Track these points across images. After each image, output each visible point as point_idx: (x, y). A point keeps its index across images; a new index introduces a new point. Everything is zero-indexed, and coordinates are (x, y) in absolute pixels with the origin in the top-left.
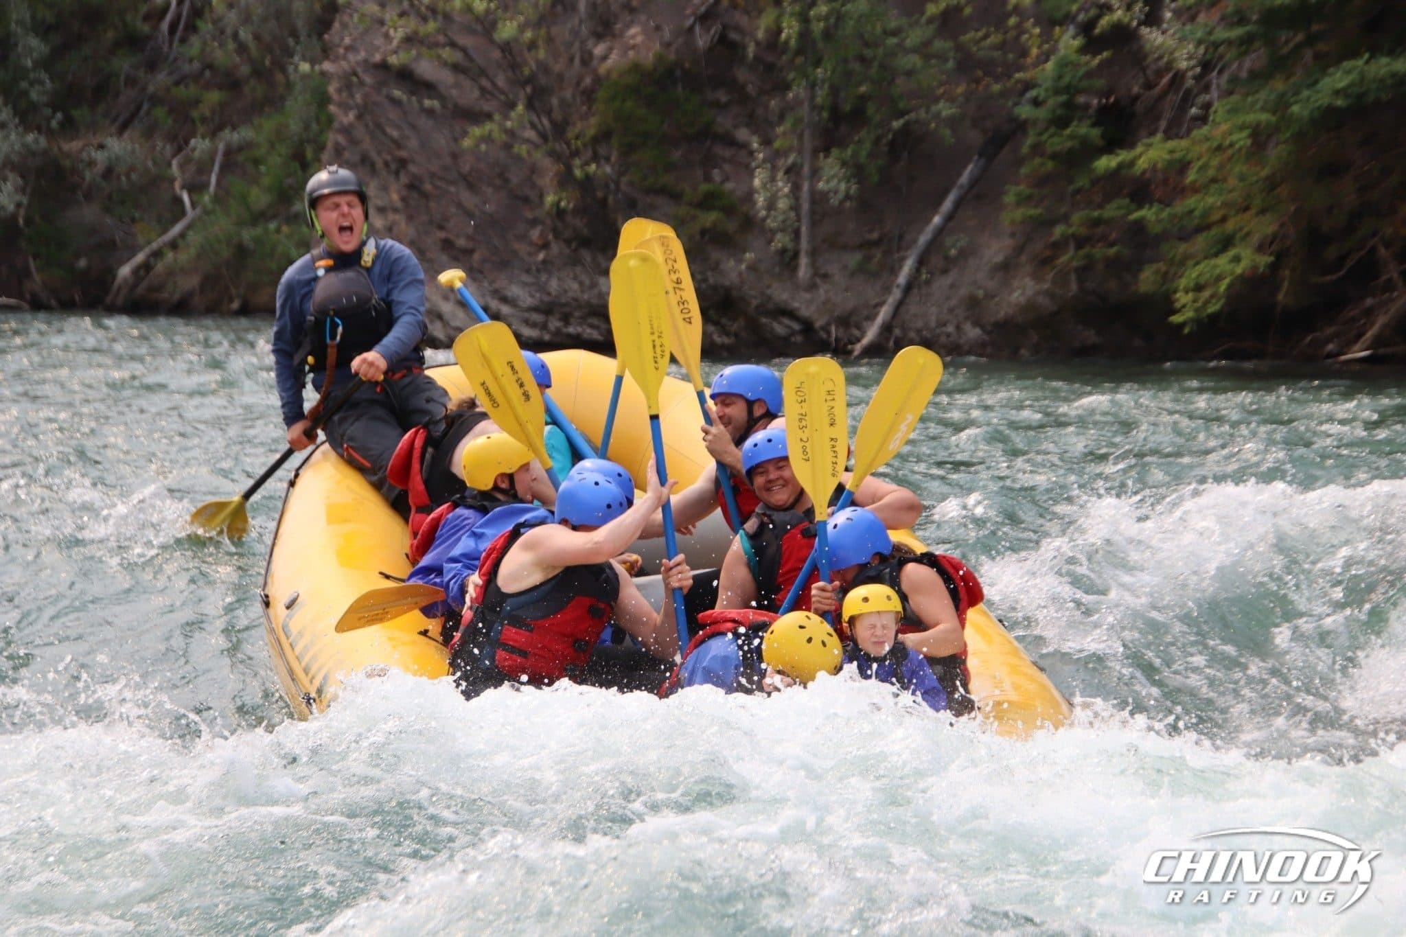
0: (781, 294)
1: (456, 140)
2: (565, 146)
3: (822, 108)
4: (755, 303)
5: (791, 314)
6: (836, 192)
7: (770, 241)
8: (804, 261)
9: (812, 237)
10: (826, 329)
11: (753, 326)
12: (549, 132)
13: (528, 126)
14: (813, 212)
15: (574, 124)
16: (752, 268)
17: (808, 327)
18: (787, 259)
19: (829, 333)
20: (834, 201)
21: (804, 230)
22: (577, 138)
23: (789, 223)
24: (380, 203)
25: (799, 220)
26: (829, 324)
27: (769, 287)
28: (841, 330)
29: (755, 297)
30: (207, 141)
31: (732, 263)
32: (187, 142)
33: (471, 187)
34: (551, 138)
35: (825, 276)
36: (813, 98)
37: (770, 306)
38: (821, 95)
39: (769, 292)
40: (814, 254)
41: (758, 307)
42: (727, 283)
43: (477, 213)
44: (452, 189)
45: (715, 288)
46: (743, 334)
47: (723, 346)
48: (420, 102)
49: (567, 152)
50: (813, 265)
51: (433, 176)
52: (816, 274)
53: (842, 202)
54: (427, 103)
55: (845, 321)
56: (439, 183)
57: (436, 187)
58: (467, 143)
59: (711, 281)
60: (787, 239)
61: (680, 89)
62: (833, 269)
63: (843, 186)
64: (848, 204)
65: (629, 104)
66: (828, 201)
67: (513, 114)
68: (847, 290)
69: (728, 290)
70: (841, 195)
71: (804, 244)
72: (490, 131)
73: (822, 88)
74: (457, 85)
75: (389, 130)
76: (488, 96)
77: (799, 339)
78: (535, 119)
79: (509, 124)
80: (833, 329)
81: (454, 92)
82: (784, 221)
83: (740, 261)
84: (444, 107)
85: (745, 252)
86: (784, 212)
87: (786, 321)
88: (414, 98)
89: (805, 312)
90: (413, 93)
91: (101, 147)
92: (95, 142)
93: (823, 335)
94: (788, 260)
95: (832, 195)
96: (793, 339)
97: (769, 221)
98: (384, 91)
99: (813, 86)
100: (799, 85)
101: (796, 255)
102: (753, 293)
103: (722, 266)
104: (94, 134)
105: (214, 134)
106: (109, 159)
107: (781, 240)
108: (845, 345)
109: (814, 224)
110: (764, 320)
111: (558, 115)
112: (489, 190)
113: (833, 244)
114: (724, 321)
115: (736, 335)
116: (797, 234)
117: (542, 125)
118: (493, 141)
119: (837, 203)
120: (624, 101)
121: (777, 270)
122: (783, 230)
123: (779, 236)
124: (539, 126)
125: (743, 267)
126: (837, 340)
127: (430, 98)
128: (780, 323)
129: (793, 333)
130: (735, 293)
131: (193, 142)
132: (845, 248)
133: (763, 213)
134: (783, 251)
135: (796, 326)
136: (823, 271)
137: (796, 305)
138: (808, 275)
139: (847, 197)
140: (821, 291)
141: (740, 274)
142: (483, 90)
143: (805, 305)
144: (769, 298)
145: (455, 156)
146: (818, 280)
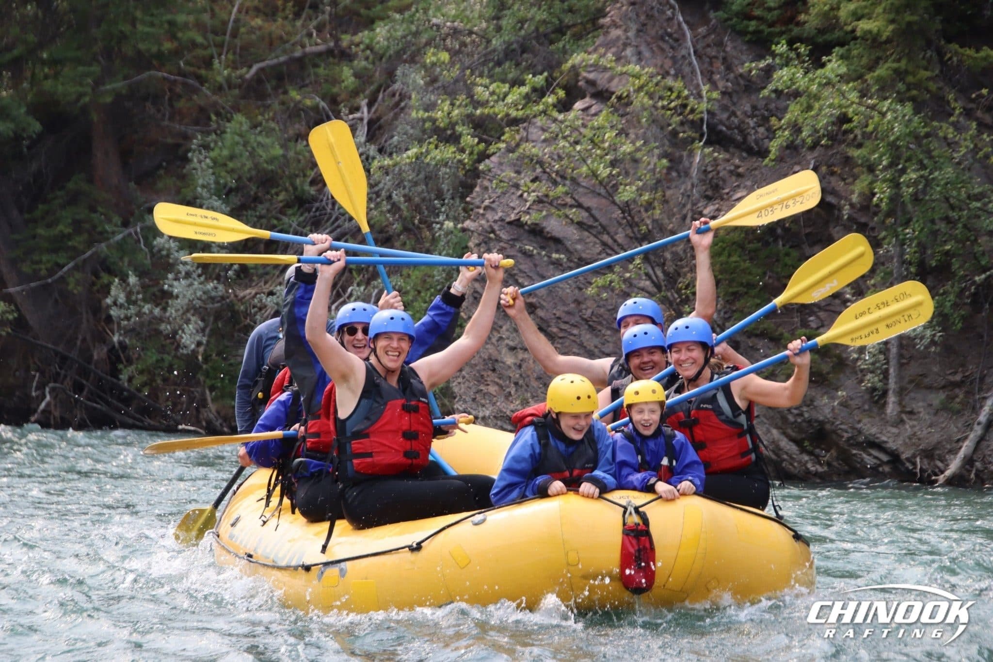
0: (870, 428)
1: (580, 289)
2: (676, 296)
3: (910, 263)
4: (846, 435)
5: (879, 446)
6: (922, 338)
7: (862, 381)
8: (892, 399)
9: (900, 378)
10: (910, 460)
11: (845, 456)
12: (663, 284)
13: (644, 278)
14: (901, 356)
15: (685, 275)
16: (844, 404)
17: (895, 458)
18: (876, 398)
19: (914, 464)
20: (920, 347)
21: (891, 371)
22: (687, 288)
23: (878, 365)
24: (511, 344)
25: (887, 363)
26: (914, 456)
27: (859, 422)
28: (926, 461)
29: (847, 432)
30: (362, 288)
31: (825, 400)
32: (345, 291)
33: (592, 329)
34: (664, 288)
35: (911, 413)
36: (902, 253)
37: (861, 439)
38: (910, 251)
39: (859, 426)
40: (901, 392)
41: (849, 439)
42: (821, 418)
43: (596, 350)
44: (575, 332)
45: (809, 422)
46: (835, 464)
47: (816, 474)
48: (550, 257)
49: (678, 300)
50: (900, 403)
51: (559, 318)
52: (902, 412)
53: (927, 347)
54: (555, 256)
55: (929, 454)
56: (564, 326)
57: (561, 330)
58: (590, 291)
59: (806, 415)
60: (876, 379)
61: (781, 243)
62: (919, 406)
63: (928, 333)
64: (933, 349)
65: (734, 258)
66: (914, 346)
67: (631, 267)
68: (931, 426)
69: (822, 423)
70: (926, 341)
71: (892, 384)
72: (611, 282)
73: (910, 246)
74: (580, 241)
75: (520, 280)
76: (609, 252)
77: (887, 469)
78: (651, 272)
79: (628, 275)
80: (918, 460)
81: (579, 247)
82: (873, 364)
83: (833, 398)
84: (570, 260)
85: (837, 389)
86: (874, 355)
87: (874, 452)
88: (544, 253)
89: (892, 445)
90: (543, 248)
91: (271, 293)
92: (266, 291)
93: (911, 468)
94: (878, 397)
95: (918, 341)
96: (881, 469)
97: (859, 363)
98: (518, 245)
99: (903, 244)
100: (889, 244)
101: (885, 393)
102: (842, 427)
103: (815, 403)
104: (266, 283)
105: (368, 283)
106: (277, 304)
107: (872, 380)
108: (929, 476)
109: (901, 366)
110: (854, 452)
111: (670, 268)
112: (609, 332)
113: (919, 383)
114: (817, 451)
115: (829, 464)
116: (886, 374)
117: (657, 277)
118: (613, 290)
119: (922, 348)
120: (729, 256)
121: (866, 407)
122: (872, 372)
123: (869, 376)
124: (654, 278)
125: (836, 404)
126: (921, 469)
127: (557, 252)
128: (870, 455)
129: (883, 463)
130: (828, 427)
131: (349, 290)
132: (929, 388)
133: (855, 356)
134: (874, 389)
135: (885, 458)
136: (908, 409)
137: (884, 438)
138: (895, 413)
139: (933, 342)
140: (907, 427)
141: (833, 409)
142: (604, 244)
143: (893, 439)
144: (860, 432)
145: (578, 302)
146: (904, 417)
